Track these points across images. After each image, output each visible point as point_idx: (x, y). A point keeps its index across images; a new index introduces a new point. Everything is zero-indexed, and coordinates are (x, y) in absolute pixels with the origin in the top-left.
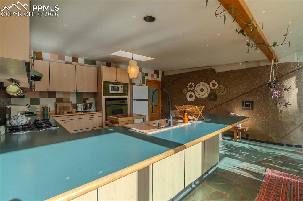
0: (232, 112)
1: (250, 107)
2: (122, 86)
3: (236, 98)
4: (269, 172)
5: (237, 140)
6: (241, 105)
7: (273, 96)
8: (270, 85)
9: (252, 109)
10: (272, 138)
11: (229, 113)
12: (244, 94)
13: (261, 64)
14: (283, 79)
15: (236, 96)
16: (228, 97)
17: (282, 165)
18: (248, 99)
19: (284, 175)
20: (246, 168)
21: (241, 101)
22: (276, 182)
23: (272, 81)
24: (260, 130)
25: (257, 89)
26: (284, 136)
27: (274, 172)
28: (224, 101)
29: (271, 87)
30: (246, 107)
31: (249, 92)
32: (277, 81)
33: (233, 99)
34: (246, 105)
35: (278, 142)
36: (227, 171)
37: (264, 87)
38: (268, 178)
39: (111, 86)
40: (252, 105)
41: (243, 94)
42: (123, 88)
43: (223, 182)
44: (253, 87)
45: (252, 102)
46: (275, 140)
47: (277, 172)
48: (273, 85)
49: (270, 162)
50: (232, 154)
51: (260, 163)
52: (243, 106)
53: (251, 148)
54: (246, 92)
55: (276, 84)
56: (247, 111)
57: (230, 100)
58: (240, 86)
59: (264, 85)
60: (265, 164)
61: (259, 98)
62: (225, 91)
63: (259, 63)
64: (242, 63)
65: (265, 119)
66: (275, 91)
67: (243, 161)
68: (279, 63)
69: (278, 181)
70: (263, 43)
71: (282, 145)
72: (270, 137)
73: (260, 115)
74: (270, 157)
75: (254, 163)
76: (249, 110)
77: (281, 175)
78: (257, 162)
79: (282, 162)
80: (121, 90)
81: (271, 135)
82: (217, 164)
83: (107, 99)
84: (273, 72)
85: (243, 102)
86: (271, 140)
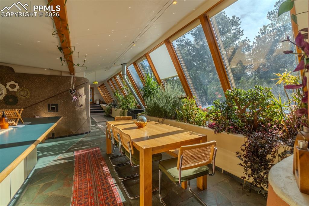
0: (38, 116)
1: (55, 109)
3: (41, 101)
4: (76, 154)
5: (45, 142)
6: (47, 108)
7: (73, 100)
8: (71, 91)
9: (57, 111)
10: (72, 132)
11: (34, 117)
12: (50, 98)
13: (63, 74)
14: (78, 88)
15: (41, 100)
16: (33, 100)
17: (82, 146)
18: (53, 103)
19: (84, 151)
20: (60, 158)
21: (47, 104)
22: (81, 157)
23: (72, 88)
24: (64, 127)
25: (61, 94)
26: (79, 128)
27: (79, 152)
28: (27, 104)
29: (72, 93)
30: (51, 109)
31: (54, 96)
32: (75, 89)
33: (38, 103)
34: (51, 107)
35: (76, 134)
36: (47, 167)
37: (66, 92)
38: (77, 156)
40: (57, 108)
41: (48, 98)
43: (47, 175)
44: (58, 92)
45: (57, 105)
46: (74, 132)
47: (80, 151)
48: (73, 92)
49: (75, 147)
50: (45, 153)
51: (69, 151)
52: (49, 109)
53: (59, 143)
54: (52, 96)
55: (74, 91)
56: (53, 113)
57: (35, 104)
58: (46, 90)
59: (66, 91)
60: (72, 150)
61: (63, 101)
62: (29, 95)
63: (61, 73)
64: (47, 69)
65: (68, 118)
66: (74, 96)
67: (56, 155)
68: (75, 76)
69: (83, 155)
70: (71, 61)
71: (79, 135)
72: (71, 131)
73: (64, 115)
74: (74, 145)
75: (65, 153)
76: (55, 112)
77: (83, 151)
78: (67, 151)
79: (81, 145)
81: (71, 130)
82: (34, 167)
84: (73, 82)
85: (49, 105)
86: (71, 134)
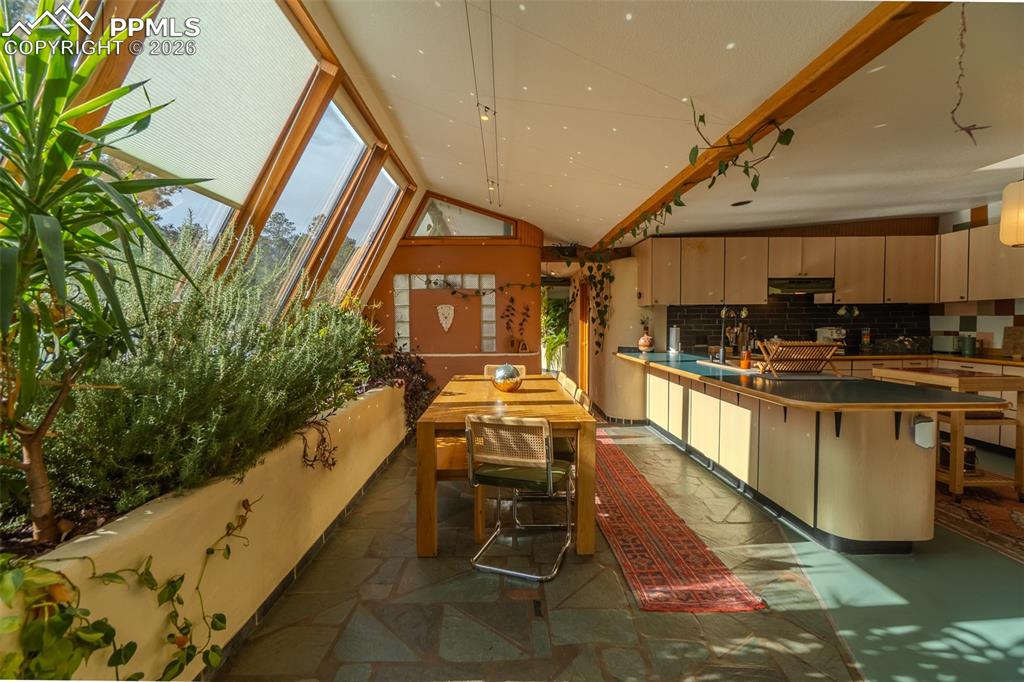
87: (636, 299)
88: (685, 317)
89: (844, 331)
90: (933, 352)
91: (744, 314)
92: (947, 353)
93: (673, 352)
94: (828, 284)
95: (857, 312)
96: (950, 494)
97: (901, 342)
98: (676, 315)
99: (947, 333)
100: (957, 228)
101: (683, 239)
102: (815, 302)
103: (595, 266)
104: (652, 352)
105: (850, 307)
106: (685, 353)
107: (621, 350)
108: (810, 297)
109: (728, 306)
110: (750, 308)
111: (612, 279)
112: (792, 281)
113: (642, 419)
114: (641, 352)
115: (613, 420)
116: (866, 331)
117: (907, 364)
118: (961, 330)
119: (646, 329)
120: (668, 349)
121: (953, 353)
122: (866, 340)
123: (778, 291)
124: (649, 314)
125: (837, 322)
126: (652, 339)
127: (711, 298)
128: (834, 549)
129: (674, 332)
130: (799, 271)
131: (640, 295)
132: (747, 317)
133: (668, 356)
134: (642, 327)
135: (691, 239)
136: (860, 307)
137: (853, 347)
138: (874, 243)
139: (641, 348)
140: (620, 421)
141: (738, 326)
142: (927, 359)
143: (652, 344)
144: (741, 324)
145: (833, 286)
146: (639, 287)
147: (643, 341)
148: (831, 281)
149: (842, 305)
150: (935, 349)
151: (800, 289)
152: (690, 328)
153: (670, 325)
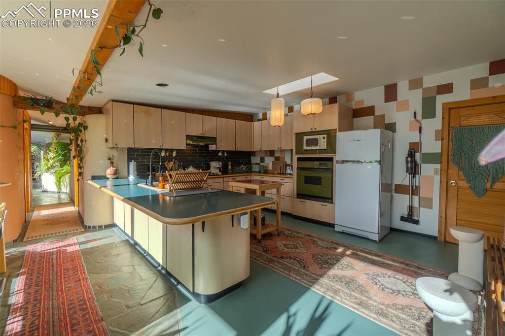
2: (325, 136)
39: (305, 138)
42: (325, 140)
80: (323, 144)
83: (299, 159)
87: (104, 143)
88: (140, 155)
89: (221, 163)
90: (252, 172)
91: (174, 154)
92: (256, 172)
93: (132, 178)
94: (214, 140)
95: (226, 155)
96: (257, 239)
97: (242, 168)
98: (133, 154)
99: (256, 164)
100: (259, 120)
101: (135, 105)
102: (210, 149)
103: (71, 117)
104: (117, 178)
105: (223, 152)
106: (140, 178)
107: (94, 178)
108: (207, 146)
109: (165, 149)
110: (178, 151)
111: (86, 128)
112: (198, 137)
113: (111, 223)
114: (108, 179)
115: (90, 227)
116: (230, 163)
117: (243, 178)
118: (261, 162)
119: (112, 163)
120: (128, 176)
121: (258, 172)
122: (230, 167)
123: (191, 142)
124: (114, 153)
125: (219, 159)
126: (116, 170)
127: (154, 144)
128: (204, 303)
129: (133, 165)
130: (201, 132)
131: (107, 140)
132: (176, 156)
133: (129, 181)
134: (109, 161)
135: (140, 106)
136: (228, 152)
137: (224, 171)
138: (231, 122)
139: (108, 176)
140: (94, 227)
141: (172, 161)
142: (250, 175)
143: (116, 172)
144: (173, 160)
145: (216, 142)
146: (106, 135)
147: (109, 171)
148: (215, 138)
149: (220, 151)
150: (253, 170)
151: (201, 142)
152: (144, 162)
153: (129, 160)
